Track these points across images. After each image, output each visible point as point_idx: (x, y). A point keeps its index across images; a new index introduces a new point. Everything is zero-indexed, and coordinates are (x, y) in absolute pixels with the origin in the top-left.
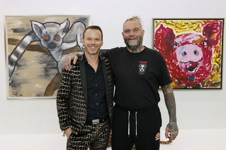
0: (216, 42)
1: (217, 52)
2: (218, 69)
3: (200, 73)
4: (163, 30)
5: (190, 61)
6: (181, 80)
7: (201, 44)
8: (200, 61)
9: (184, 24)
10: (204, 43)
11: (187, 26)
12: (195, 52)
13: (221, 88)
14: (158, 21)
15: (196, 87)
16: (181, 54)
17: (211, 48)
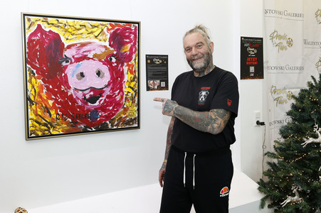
0: (129, 58)
1: (131, 73)
2: (133, 99)
3: (107, 106)
4: (42, 35)
5: (91, 88)
6: (77, 118)
7: (106, 60)
8: (106, 86)
9: (78, 27)
10: (111, 59)
11: (83, 30)
12: (99, 73)
13: (138, 127)
14: (33, 19)
15: (102, 128)
16: (75, 76)
17: (122, 66)
